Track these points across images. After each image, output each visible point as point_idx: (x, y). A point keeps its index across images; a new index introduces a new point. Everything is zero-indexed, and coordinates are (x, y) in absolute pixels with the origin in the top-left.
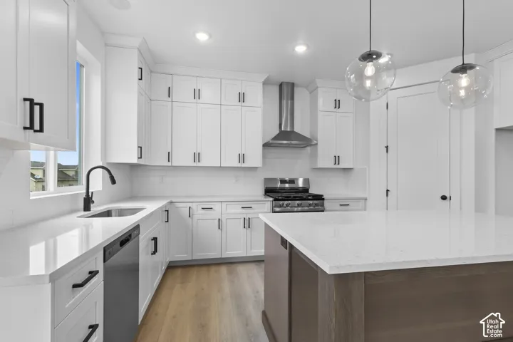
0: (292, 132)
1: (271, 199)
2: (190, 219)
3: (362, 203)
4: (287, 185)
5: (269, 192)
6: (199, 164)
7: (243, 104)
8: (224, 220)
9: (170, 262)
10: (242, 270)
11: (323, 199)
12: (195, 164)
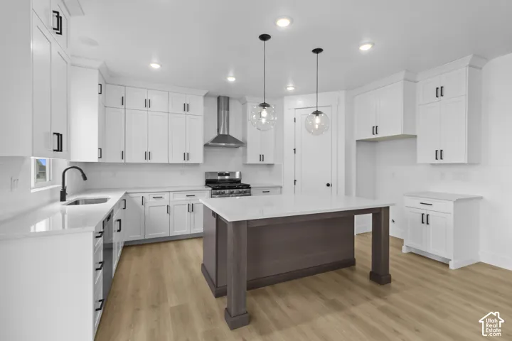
0: (228, 135)
1: (210, 189)
2: (143, 206)
3: (279, 189)
4: (227, 177)
5: (208, 183)
6: (149, 161)
7: (187, 113)
8: (171, 206)
9: (126, 242)
10: (187, 244)
11: (250, 188)
12: (146, 161)
